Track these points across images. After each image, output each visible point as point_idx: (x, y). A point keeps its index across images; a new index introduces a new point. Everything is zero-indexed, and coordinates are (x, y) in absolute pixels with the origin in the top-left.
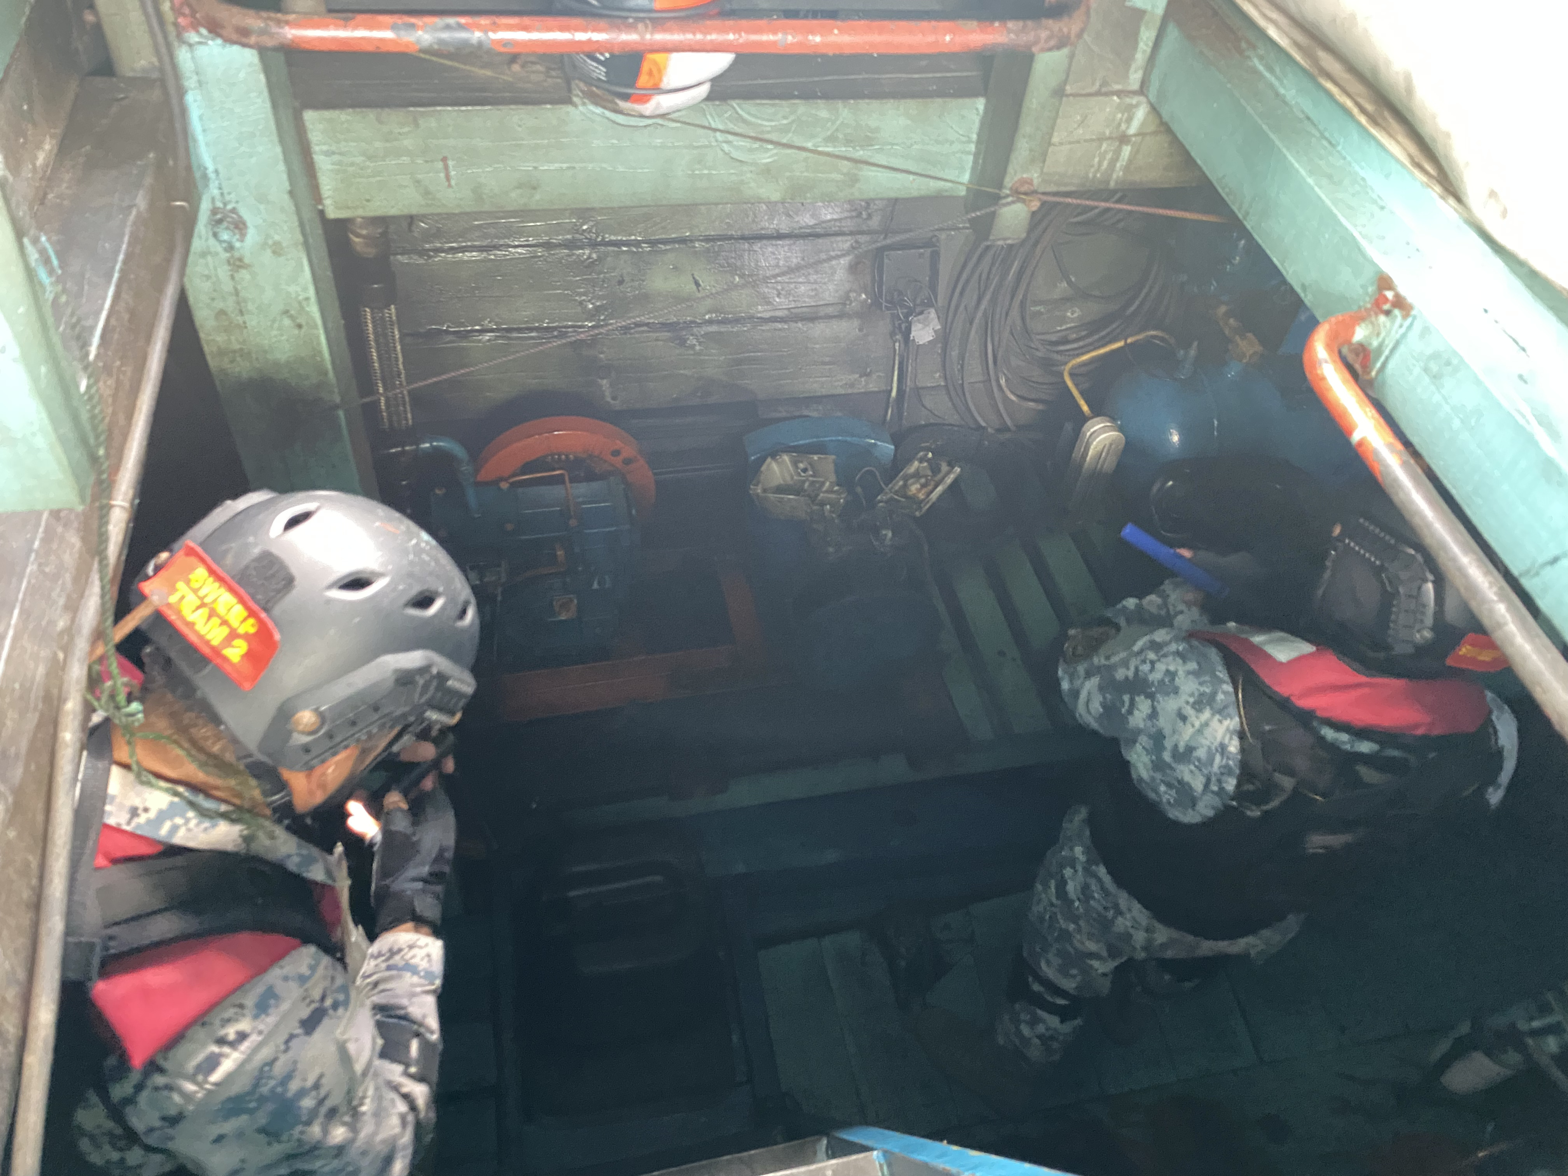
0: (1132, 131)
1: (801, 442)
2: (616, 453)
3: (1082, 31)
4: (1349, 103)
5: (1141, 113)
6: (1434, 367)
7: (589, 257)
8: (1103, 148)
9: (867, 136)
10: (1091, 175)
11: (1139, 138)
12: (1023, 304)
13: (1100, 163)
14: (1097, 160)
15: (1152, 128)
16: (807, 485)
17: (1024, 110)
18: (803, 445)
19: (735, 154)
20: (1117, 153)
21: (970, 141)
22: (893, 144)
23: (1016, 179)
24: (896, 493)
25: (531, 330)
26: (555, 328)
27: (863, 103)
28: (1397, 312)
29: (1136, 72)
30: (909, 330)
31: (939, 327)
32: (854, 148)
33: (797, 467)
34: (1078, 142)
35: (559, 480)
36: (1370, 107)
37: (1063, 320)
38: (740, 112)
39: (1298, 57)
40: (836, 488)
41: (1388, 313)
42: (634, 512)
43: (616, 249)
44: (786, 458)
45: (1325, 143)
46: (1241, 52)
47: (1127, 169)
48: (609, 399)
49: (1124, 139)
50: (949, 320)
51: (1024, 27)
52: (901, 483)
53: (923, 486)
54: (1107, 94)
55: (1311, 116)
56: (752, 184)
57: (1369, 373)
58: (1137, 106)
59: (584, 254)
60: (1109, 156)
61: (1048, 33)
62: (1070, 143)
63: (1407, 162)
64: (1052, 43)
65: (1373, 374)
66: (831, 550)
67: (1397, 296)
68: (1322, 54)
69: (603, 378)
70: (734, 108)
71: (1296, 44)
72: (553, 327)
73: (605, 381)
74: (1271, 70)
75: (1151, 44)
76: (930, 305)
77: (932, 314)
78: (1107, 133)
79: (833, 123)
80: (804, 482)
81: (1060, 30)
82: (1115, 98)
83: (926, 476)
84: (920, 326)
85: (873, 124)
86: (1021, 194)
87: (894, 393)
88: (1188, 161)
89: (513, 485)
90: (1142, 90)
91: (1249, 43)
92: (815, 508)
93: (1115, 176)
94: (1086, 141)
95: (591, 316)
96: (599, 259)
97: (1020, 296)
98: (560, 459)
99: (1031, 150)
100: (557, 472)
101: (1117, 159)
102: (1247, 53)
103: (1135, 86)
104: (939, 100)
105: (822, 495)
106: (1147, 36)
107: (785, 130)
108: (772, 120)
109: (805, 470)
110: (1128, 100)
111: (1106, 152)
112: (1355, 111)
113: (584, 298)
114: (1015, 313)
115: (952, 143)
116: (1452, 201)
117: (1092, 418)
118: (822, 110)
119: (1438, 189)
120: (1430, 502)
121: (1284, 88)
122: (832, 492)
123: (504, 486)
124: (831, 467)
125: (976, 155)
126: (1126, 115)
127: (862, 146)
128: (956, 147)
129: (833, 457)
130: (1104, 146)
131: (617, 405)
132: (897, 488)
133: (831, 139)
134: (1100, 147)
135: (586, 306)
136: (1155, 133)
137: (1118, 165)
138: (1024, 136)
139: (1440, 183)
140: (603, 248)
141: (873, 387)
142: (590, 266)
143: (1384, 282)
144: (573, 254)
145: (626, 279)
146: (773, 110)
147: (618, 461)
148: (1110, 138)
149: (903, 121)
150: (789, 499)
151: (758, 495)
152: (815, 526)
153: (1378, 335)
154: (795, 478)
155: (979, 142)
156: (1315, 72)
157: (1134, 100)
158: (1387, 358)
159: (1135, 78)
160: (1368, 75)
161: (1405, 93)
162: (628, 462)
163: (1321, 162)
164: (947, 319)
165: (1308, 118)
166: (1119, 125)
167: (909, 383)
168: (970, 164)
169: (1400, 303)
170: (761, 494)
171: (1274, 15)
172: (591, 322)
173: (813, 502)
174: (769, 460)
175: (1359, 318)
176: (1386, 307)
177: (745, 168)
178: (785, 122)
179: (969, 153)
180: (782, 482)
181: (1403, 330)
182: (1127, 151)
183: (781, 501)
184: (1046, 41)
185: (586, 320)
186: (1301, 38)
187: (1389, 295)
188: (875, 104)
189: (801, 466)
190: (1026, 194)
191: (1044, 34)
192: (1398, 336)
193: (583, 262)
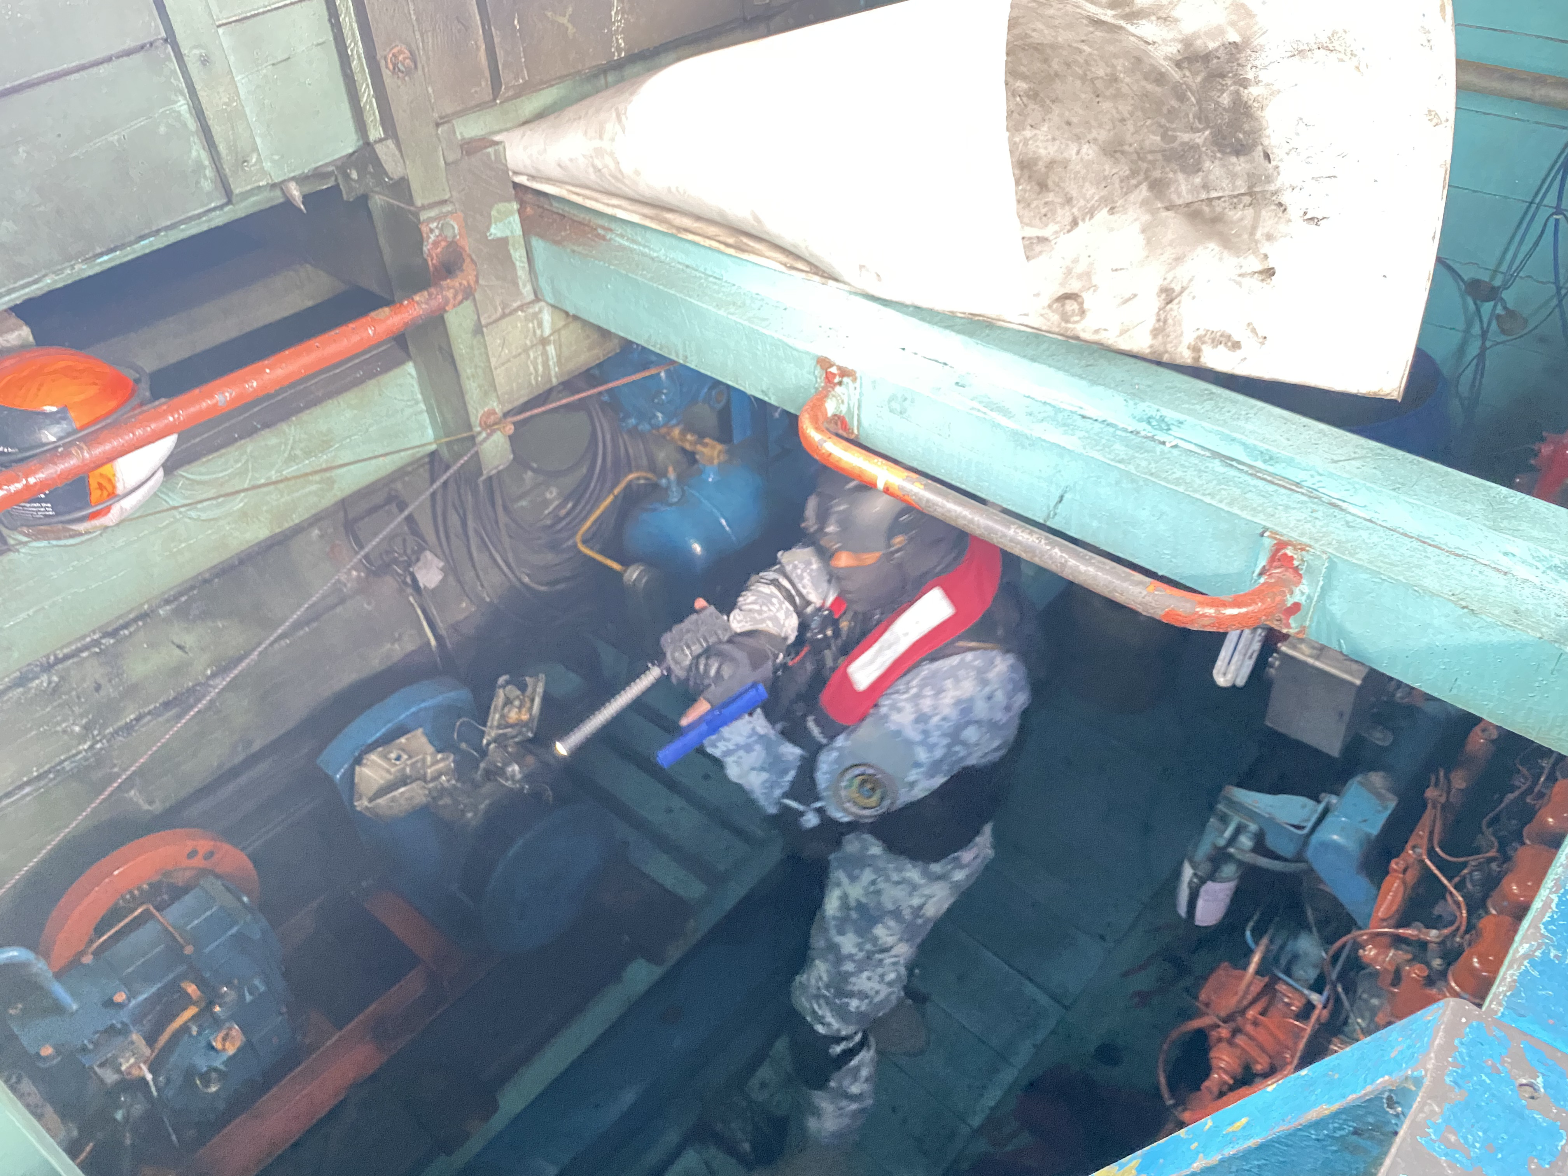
0: (547, 332)
1: (378, 735)
2: (193, 854)
3: (477, 277)
4: (715, 244)
5: (547, 317)
6: (896, 406)
7: (50, 683)
8: (532, 356)
9: (323, 441)
10: (533, 382)
11: (556, 336)
12: (505, 508)
13: (536, 370)
14: (531, 368)
15: (561, 323)
16: (408, 770)
17: (457, 358)
18: (380, 738)
19: (204, 516)
20: (545, 354)
21: (417, 403)
22: (349, 437)
23: (479, 415)
24: (499, 727)
25: (21, 787)
26: (49, 771)
27: (305, 416)
28: (845, 380)
29: (525, 286)
30: (414, 580)
31: (441, 564)
32: (315, 456)
33: (389, 760)
34: (509, 361)
35: (146, 917)
36: (731, 241)
37: (546, 503)
38: (190, 476)
39: (653, 225)
40: (440, 756)
41: (840, 383)
42: (245, 899)
43: (75, 660)
44: (373, 757)
45: (711, 279)
46: (603, 238)
47: (559, 363)
48: (146, 807)
49: (544, 342)
50: (447, 552)
51: (430, 295)
52: (497, 716)
53: (520, 708)
54: (511, 314)
55: (687, 263)
56: (237, 534)
57: (853, 433)
58: (540, 311)
59: (42, 682)
60: (540, 360)
61: (452, 291)
62: (503, 364)
63: (783, 269)
64: (460, 297)
65: (856, 431)
66: (470, 815)
67: (839, 368)
68: (669, 216)
69: (128, 791)
70: (183, 476)
71: (645, 216)
72: (45, 772)
73: (132, 793)
74: (634, 241)
75: (525, 260)
76: (422, 549)
77: (428, 555)
78: (528, 342)
79: (286, 445)
80: (404, 769)
81: (460, 284)
82: (520, 313)
83: (518, 697)
84: (424, 571)
85: (324, 428)
86: (490, 427)
87: (433, 642)
88: (604, 334)
89: (96, 954)
90: (537, 299)
91: (603, 228)
92: (431, 785)
93: (553, 373)
94: (515, 357)
95: (82, 739)
96: (62, 678)
97: (499, 502)
98: (133, 897)
99: (480, 386)
100: (140, 910)
101: (547, 360)
102: (608, 237)
103: (532, 297)
104: (373, 382)
105: (429, 771)
106: (518, 255)
107: (243, 472)
108: (225, 470)
109: (398, 758)
110: (531, 311)
111: (536, 358)
112: (722, 247)
113: (64, 725)
114: (503, 518)
115: (402, 410)
116: (831, 282)
117: (625, 571)
118: (270, 439)
119: (817, 278)
120: (961, 504)
121: (655, 251)
122: (437, 762)
123: (88, 959)
124: (424, 740)
125: (430, 411)
126: (535, 322)
127: (322, 452)
128: (408, 412)
129: (420, 730)
130: (532, 355)
131: (157, 807)
132: (495, 723)
133: (292, 459)
134: (529, 356)
135: (72, 731)
136: (566, 326)
137: (551, 363)
138: (468, 378)
139: (816, 274)
140: (60, 666)
141: (410, 647)
142: (55, 690)
143: (824, 363)
144: (30, 689)
145: (102, 681)
146: (223, 460)
147: (198, 862)
148: (532, 346)
149: (348, 414)
150: (402, 793)
151: (367, 808)
152: (441, 803)
153: (843, 402)
154: (393, 770)
155: (426, 400)
156: (674, 231)
157: (536, 308)
158: (859, 416)
159: (527, 291)
160: (718, 219)
161: (752, 222)
162: (210, 855)
163: (720, 295)
164: (444, 552)
165: (687, 266)
166: (534, 332)
167: (441, 625)
168: (428, 421)
169: (844, 372)
170: (369, 805)
171: (615, 201)
172: (85, 742)
173: (425, 781)
174: (357, 768)
175: (821, 397)
176: (837, 380)
177: (221, 523)
178: (239, 465)
179: (421, 412)
180: (382, 782)
181: (858, 390)
182: (551, 350)
183: (393, 800)
184: (455, 297)
185: (79, 744)
186: (647, 211)
187: (834, 370)
188: (317, 411)
189: (393, 756)
190: (495, 424)
191: (450, 294)
192: (858, 397)
193: (44, 691)
